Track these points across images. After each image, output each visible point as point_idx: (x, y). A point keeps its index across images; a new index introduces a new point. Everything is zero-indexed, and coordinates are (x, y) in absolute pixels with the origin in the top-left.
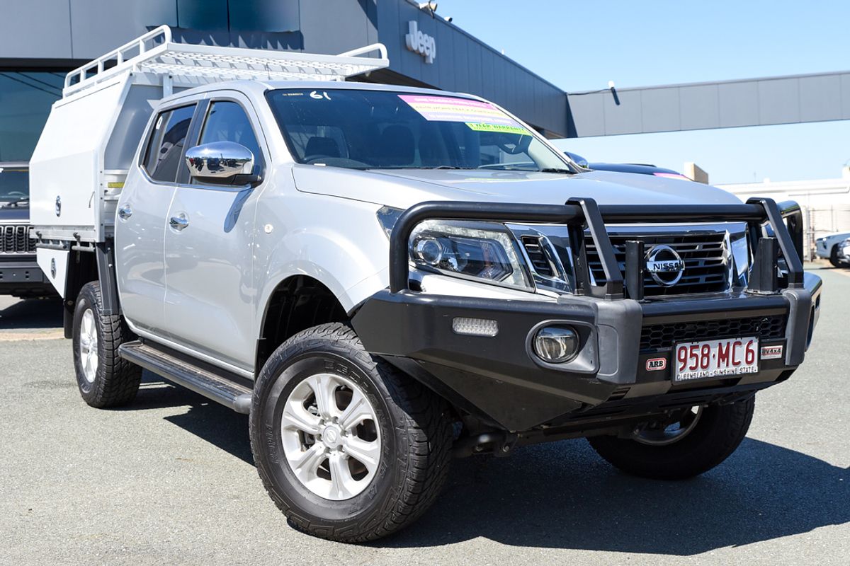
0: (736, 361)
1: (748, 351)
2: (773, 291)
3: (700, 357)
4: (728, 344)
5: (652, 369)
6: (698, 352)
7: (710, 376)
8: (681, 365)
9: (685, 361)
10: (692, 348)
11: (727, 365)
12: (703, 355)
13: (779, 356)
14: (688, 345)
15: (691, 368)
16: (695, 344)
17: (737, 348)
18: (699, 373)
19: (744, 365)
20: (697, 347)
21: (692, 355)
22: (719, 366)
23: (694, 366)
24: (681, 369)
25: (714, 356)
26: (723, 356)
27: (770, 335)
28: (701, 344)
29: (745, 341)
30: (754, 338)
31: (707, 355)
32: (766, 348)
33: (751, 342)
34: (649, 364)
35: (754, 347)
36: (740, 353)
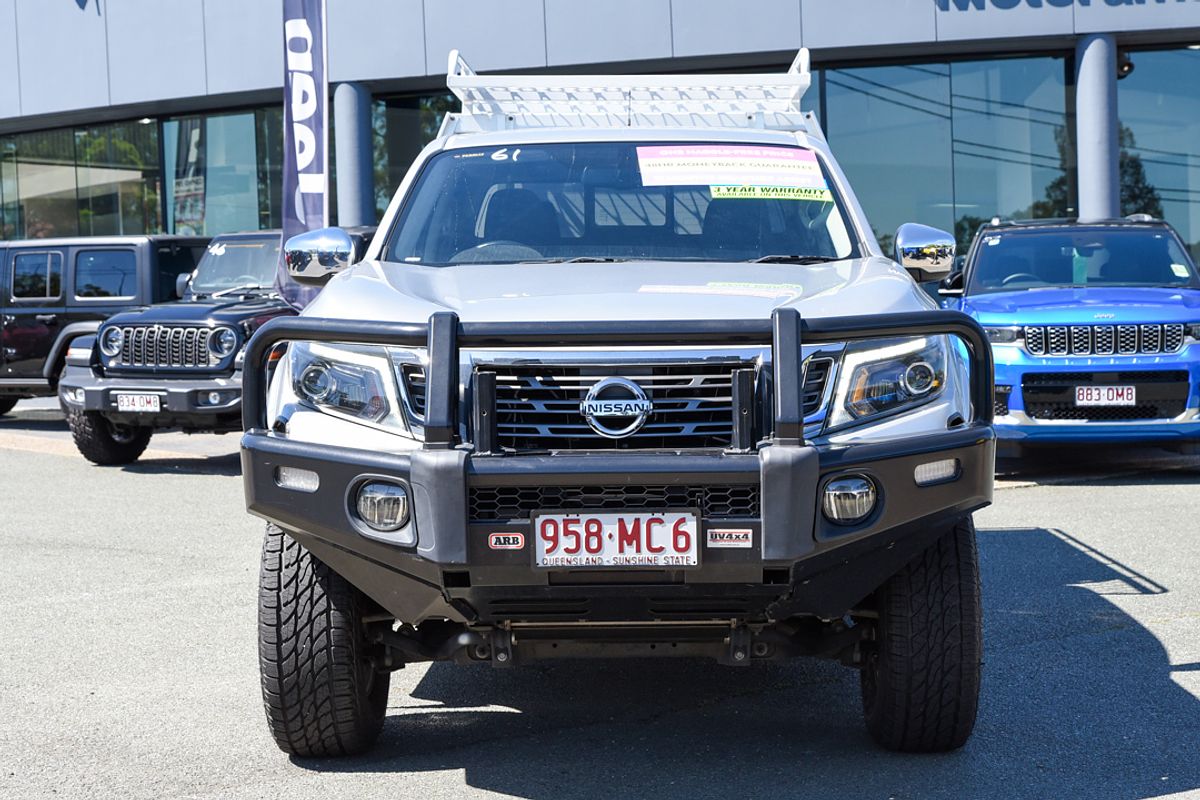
0: (655, 545)
1: (677, 533)
2: (741, 448)
3: (583, 535)
4: (637, 521)
5: (499, 547)
6: (581, 529)
7: (606, 564)
8: (549, 545)
9: (555, 539)
10: (566, 522)
11: (638, 550)
12: (589, 534)
13: (748, 544)
14: (559, 518)
15: (567, 550)
16: (573, 516)
17: (655, 527)
18: (583, 558)
19: (670, 552)
20: (577, 521)
21: (567, 533)
22: (621, 550)
23: (573, 547)
24: (548, 551)
25: (610, 536)
26: (627, 538)
27: (730, 513)
28: (584, 518)
29: (671, 518)
30: (688, 516)
31: (598, 534)
32: (716, 530)
33: (683, 520)
34: (494, 540)
35: (691, 526)
36: (662, 534)
